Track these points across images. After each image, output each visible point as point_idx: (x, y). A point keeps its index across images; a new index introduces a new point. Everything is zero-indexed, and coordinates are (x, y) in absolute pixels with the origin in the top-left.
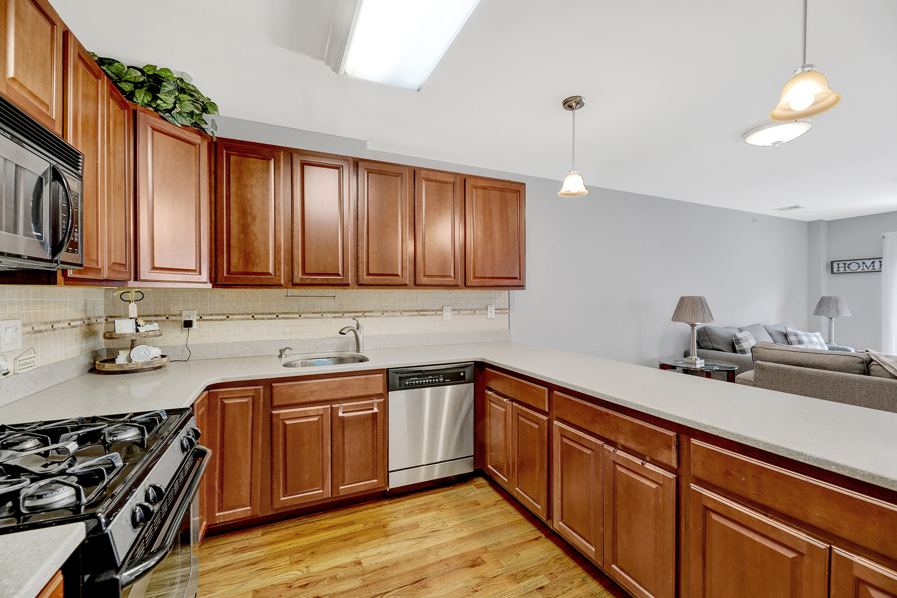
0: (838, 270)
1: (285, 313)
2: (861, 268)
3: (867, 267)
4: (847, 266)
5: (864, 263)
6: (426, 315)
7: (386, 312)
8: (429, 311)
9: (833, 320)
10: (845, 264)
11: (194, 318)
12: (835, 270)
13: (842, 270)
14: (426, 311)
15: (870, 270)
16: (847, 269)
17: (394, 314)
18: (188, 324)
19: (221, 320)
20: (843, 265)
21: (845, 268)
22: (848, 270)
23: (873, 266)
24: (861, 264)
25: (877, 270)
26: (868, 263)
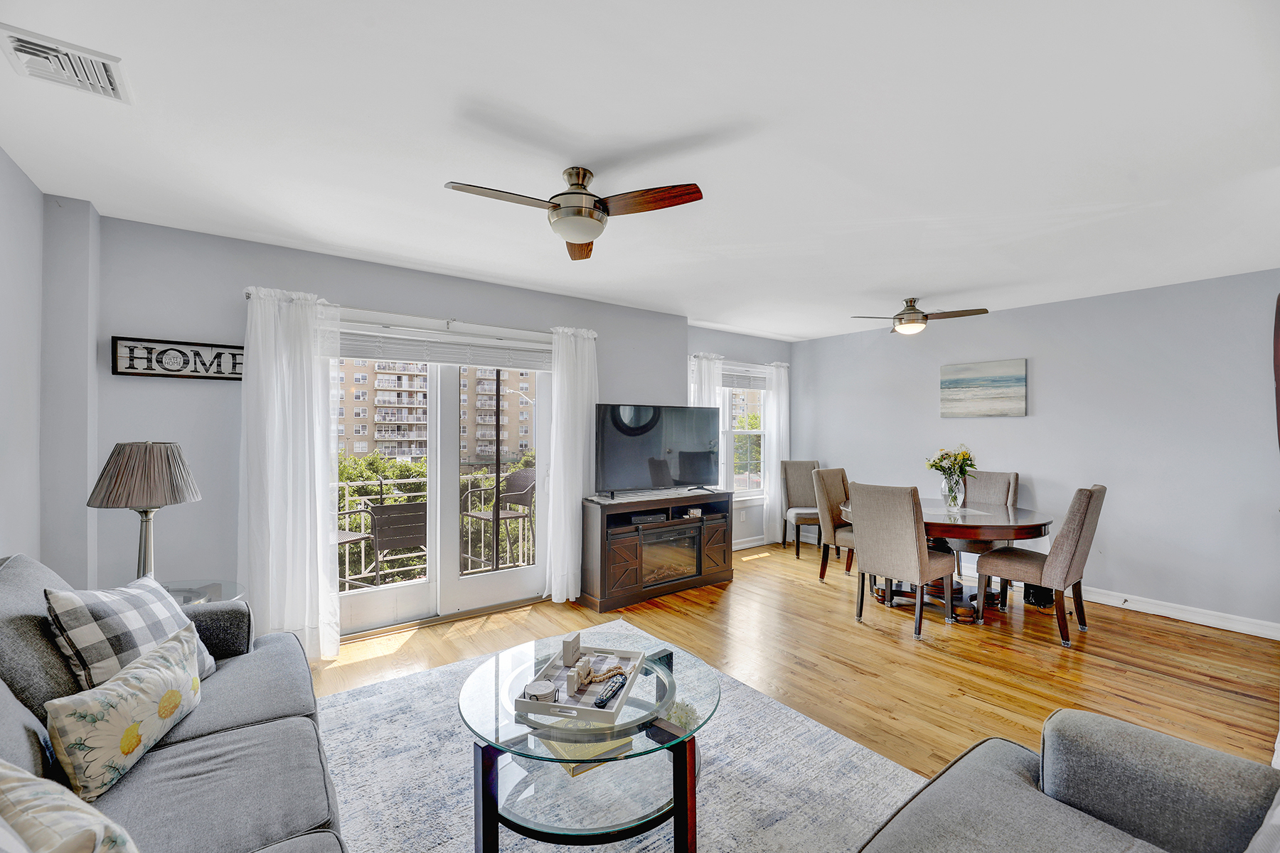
0: (132, 367)
2: (191, 366)
3: (204, 364)
4: (154, 357)
5: (197, 354)
9: (151, 516)
10: (150, 351)
12: (123, 365)
13: (141, 365)
15: (211, 373)
16: (155, 365)
20: (144, 354)
21: (149, 360)
22: (158, 370)
23: (219, 365)
24: (191, 355)
25: (226, 375)
26: (208, 355)
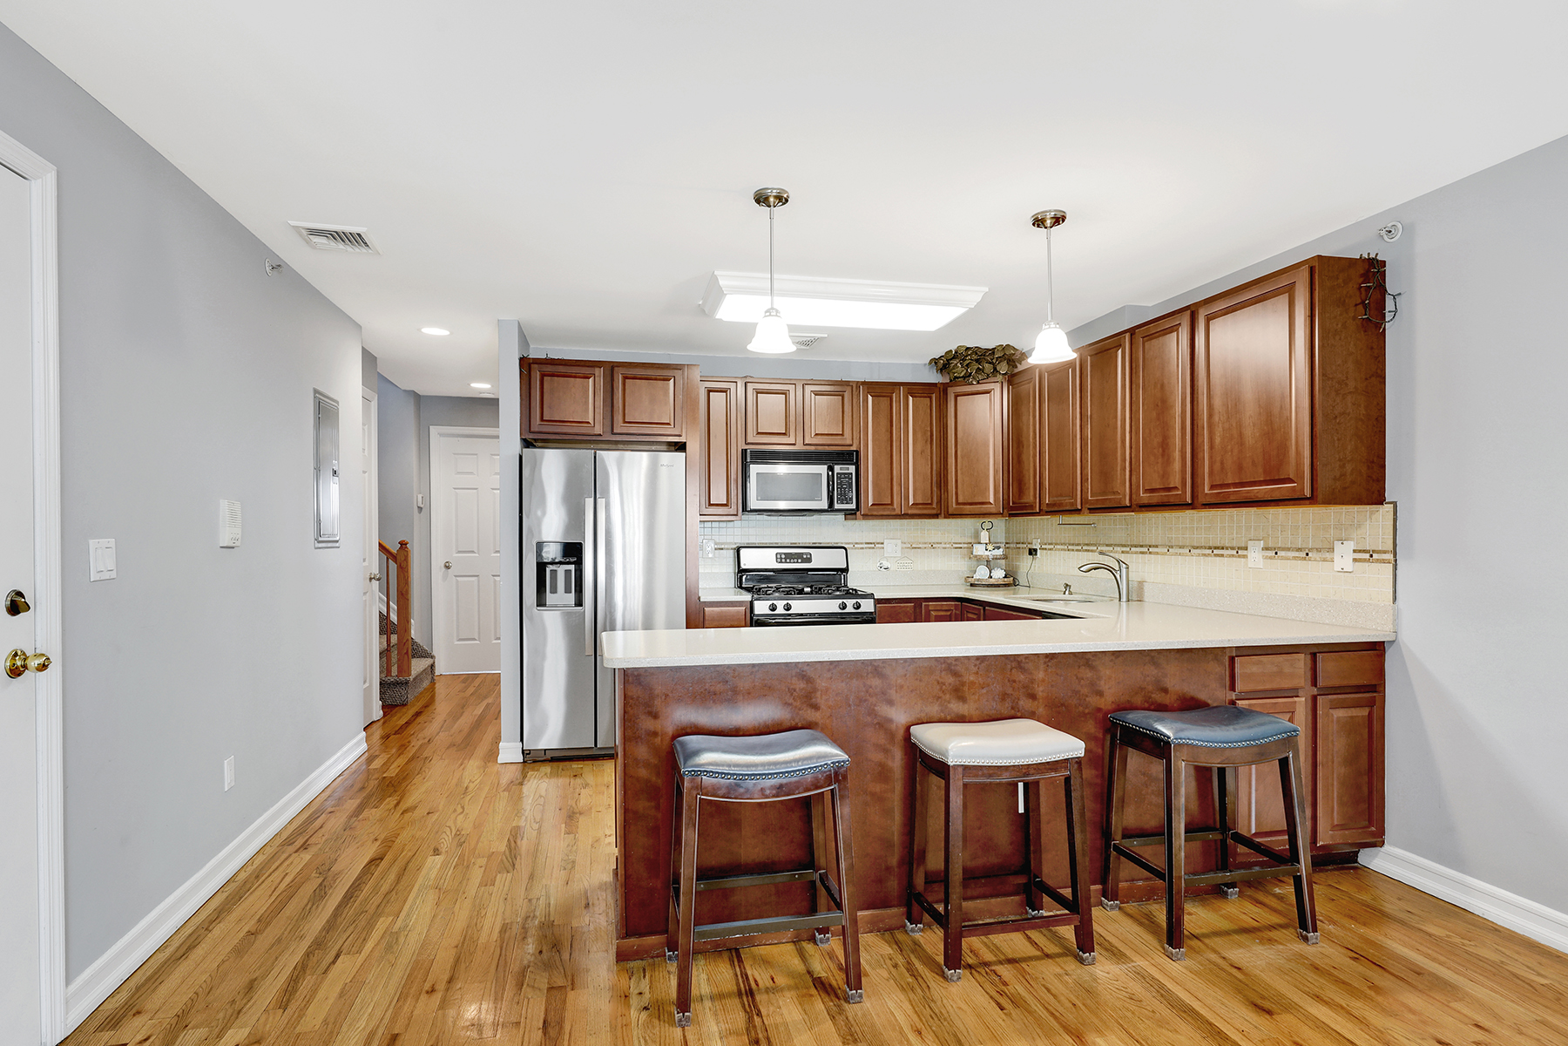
1: (1087, 545)
6: (1222, 555)
7: (1172, 547)
8: (1227, 549)
11: (1038, 547)
14: (1223, 548)
17: (1181, 551)
18: (1032, 552)
19: (1050, 549)
